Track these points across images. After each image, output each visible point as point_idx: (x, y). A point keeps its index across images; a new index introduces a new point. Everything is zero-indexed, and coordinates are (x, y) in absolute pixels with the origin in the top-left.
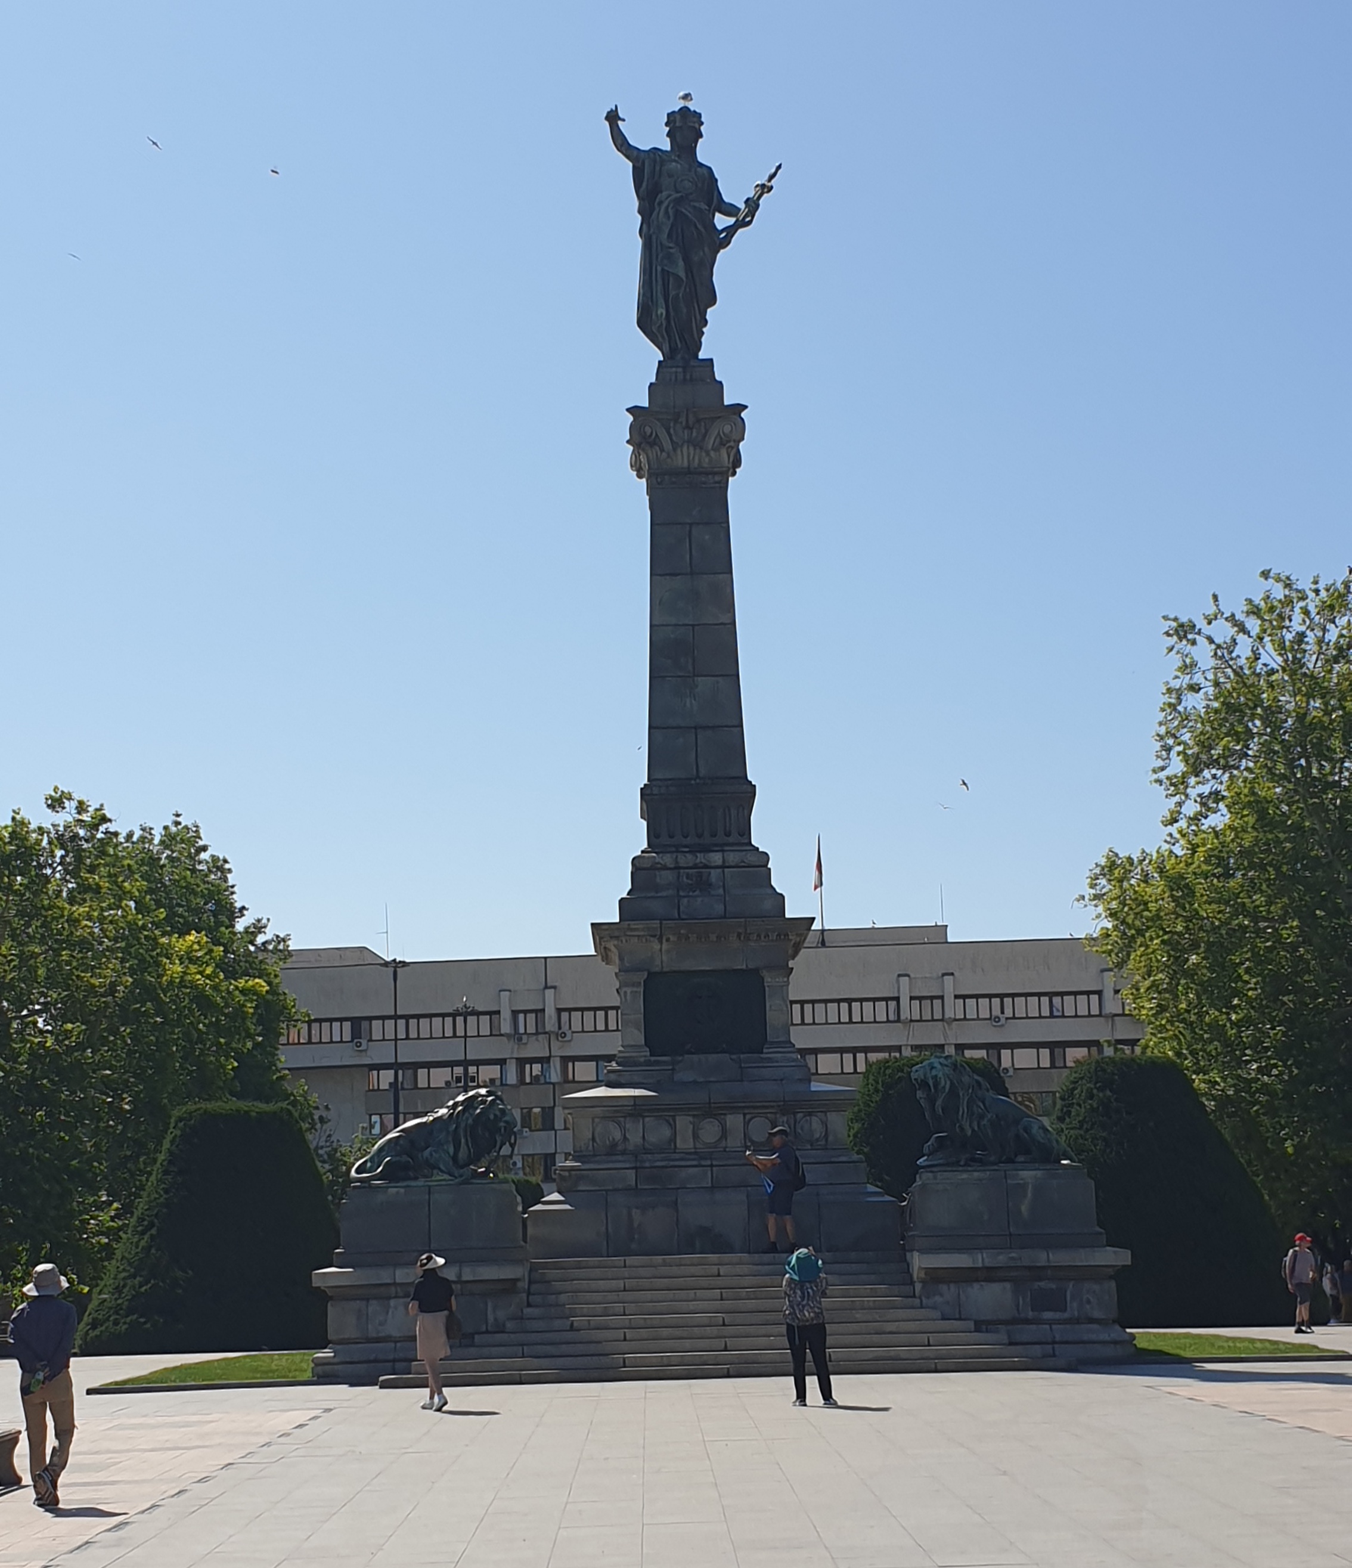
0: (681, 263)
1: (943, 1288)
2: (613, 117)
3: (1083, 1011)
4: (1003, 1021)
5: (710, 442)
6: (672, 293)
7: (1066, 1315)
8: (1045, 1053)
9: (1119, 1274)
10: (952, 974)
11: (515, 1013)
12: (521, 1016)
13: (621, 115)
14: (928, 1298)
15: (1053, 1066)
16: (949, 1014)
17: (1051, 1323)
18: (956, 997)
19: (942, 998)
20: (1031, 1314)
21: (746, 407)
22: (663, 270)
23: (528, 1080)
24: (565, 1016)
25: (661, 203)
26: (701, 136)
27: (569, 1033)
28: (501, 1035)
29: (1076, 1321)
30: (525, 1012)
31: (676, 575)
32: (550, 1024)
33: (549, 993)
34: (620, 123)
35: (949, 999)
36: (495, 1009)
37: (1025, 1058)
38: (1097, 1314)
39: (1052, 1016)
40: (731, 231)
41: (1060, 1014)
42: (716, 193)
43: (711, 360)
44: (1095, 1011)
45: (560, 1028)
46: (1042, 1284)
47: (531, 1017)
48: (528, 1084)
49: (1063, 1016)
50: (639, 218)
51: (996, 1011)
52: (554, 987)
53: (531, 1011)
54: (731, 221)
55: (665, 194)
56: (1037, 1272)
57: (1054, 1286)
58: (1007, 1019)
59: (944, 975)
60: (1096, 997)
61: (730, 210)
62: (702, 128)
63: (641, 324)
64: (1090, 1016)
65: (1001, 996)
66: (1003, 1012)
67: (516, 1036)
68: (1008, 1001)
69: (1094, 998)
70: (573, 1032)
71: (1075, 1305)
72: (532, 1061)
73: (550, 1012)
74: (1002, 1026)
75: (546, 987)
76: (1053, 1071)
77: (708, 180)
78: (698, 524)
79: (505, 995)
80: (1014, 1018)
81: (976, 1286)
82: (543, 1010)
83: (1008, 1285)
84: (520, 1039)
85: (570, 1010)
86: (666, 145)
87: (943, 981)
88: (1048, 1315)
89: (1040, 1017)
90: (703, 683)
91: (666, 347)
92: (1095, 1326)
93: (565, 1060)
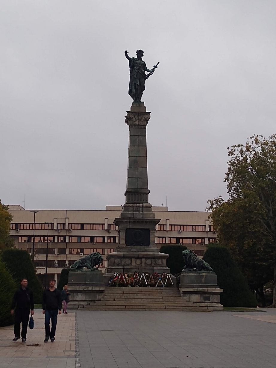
0: (139, 82)
1: (187, 295)
2: (126, 52)
3: (201, 230)
4: (181, 231)
5: (143, 120)
6: (136, 88)
7: (210, 301)
8: (191, 240)
9: (221, 294)
10: (169, 219)
11: (58, 224)
12: (59, 225)
13: (128, 51)
14: (184, 297)
15: (192, 243)
16: (168, 229)
17: (207, 303)
18: (170, 225)
19: (166, 225)
20: (203, 301)
21: (151, 112)
22: (135, 83)
23: (60, 241)
24: (70, 225)
25: (135, 69)
26: (143, 55)
27: (71, 230)
28: (54, 230)
29: (212, 303)
30: (60, 224)
31: (135, 146)
32: (67, 227)
33: (67, 219)
34: (127, 53)
35: (168, 226)
36: (53, 223)
37: (186, 241)
38: (216, 301)
39: (193, 231)
40: (149, 75)
41: (195, 230)
42: (145, 68)
43: (144, 102)
44: (204, 230)
45: (69, 228)
46: (206, 295)
47: (62, 225)
48: (60, 242)
49: (196, 231)
50: (130, 71)
51: (179, 229)
52: (68, 218)
53: (62, 224)
54: (149, 73)
55: (136, 67)
56: (205, 293)
57: (208, 296)
58: (182, 231)
59: (167, 219)
60: (204, 226)
61: (148, 71)
62: (144, 54)
63: (129, 93)
64: (202, 231)
65: (181, 225)
66: (181, 229)
67: (57, 230)
68: (182, 226)
69: (204, 227)
70: (72, 230)
71: (212, 299)
72: (61, 236)
73: (67, 225)
74: (181, 233)
75: (66, 218)
76: (193, 244)
77: (144, 64)
78: (140, 136)
79: (55, 219)
80: (184, 231)
81: (193, 295)
82: (65, 224)
83: (199, 295)
84: (59, 231)
85: (72, 224)
86: (136, 57)
87: (166, 221)
88: (206, 301)
89: (190, 231)
90: (140, 169)
91: (134, 99)
92: (216, 304)
93: (70, 236)
